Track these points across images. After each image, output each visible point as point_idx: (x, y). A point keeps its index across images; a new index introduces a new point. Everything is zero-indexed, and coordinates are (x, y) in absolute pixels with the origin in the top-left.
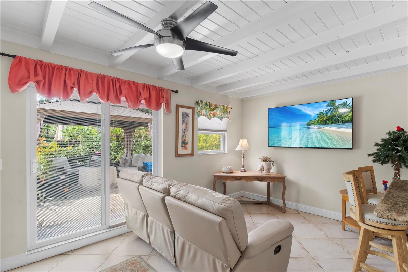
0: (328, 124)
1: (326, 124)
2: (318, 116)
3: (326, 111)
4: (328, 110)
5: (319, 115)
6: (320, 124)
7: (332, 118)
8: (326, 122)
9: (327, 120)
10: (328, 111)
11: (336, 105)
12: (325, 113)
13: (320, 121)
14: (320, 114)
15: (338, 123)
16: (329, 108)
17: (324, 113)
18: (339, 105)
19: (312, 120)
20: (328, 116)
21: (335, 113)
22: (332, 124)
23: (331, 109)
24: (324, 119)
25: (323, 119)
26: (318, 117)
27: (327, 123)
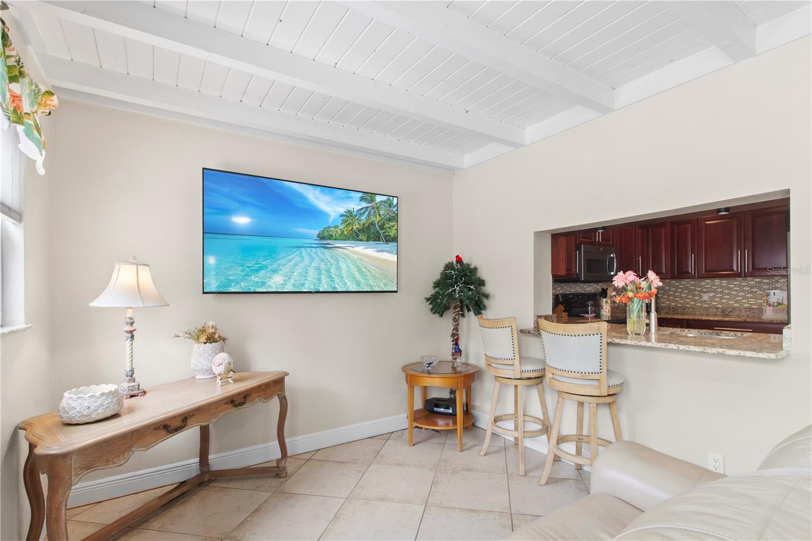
0: (361, 240)
1: (358, 240)
2: (342, 218)
3: (358, 211)
4: (362, 208)
5: (344, 218)
6: (345, 240)
7: (368, 228)
8: (358, 235)
9: (359, 231)
10: (363, 211)
11: (376, 201)
12: (356, 215)
13: (346, 233)
14: (347, 216)
15: (379, 241)
16: (364, 205)
17: (355, 213)
18: (382, 201)
19: (329, 227)
20: (361, 223)
21: (374, 219)
22: (368, 240)
23: (368, 207)
24: (355, 228)
25: (352, 228)
26: (344, 221)
27: (360, 237)
